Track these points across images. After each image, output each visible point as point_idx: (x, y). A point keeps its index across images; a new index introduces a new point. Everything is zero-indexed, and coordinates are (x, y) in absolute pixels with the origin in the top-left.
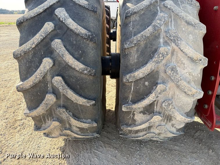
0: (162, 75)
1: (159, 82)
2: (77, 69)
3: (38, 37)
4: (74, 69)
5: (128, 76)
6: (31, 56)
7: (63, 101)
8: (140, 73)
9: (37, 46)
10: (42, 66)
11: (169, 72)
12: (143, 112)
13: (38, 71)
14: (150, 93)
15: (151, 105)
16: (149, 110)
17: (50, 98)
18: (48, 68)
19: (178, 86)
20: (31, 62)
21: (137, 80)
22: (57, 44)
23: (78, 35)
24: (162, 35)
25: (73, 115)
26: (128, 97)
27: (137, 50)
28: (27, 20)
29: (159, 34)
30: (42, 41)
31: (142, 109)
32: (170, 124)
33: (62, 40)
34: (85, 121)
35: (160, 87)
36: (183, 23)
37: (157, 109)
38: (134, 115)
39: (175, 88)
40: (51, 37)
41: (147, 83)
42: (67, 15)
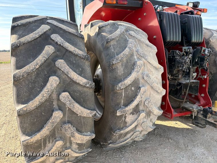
0: (141, 81)
1: (140, 86)
2: (81, 83)
3: (40, 59)
4: (79, 84)
5: (120, 85)
6: (33, 77)
7: (68, 117)
8: (128, 81)
9: (40, 66)
10: (48, 85)
11: (146, 78)
12: (132, 113)
13: (45, 90)
14: (136, 95)
15: (138, 106)
16: (136, 111)
17: (58, 115)
18: (55, 85)
19: (152, 88)
20: (34, 82)
21: (126, 87)
22: (61, 63)
23: (76, 55)
24: (135, 53)
25: (77, 129)
26: (120, 103)
27: (122, 65)
28: (24, 44)
29: (133, 53)
30: (45, 61)
31: (131, 111)
32: (149, 119)
33: (65, 60)
34: (85, 134)
35: (142, 89)
36: (144, 45)
37: (141, 108)
38: (125, 117)
39: (150, 89)
40: (53, 59)
41: (133, 88)
42: (62, 40)
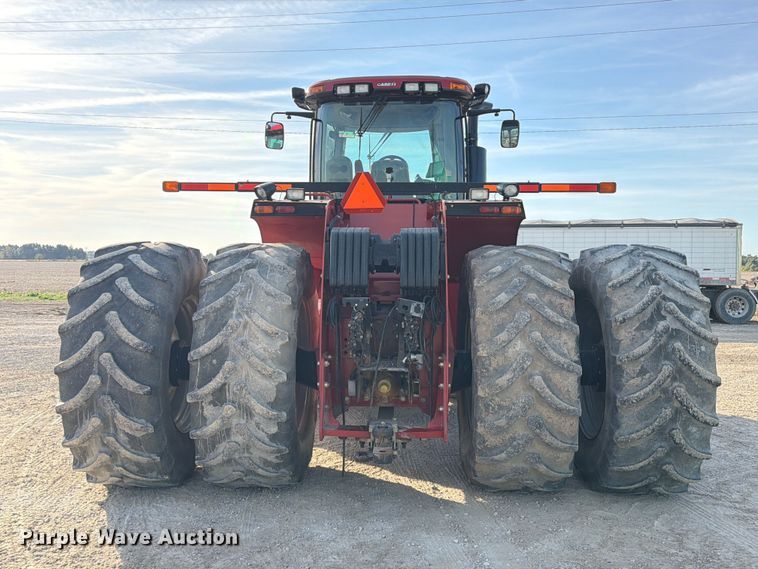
0: (232, 351)
1: (227, 358)
2: (131, 344)
3: (91, 309)
4: (128, 344)
5: (192, 353)
6: (79, 330)
7: (110, 387)
8: (205, 349)
9: (88, 318)
10: (90, 341)
12: (213, 403)
13: (85, 347)
14: (217, 372)
16: (219, 397)
17: (94, 380)
18: (97, 342)
19: (250, 364)
20: (79, 337)
21: (203, 358)
22: (113, 317)
23: (137, 306)
24: (237, 306)
25: (121, 408)
26: (193, 384)
27: (206, 324)
28: (81, 290)
29: (233, 307)
30: (95, 313)
31: (210, 398)
32: (254, 423)
33: (119, 313)
34: (136, 419)
35: (228, 364)
36: (263, 294)
37: (229, 396)
38: (202, 408)
39: (248, 367)
40: (106, 309)
41: (214, 361)
42: (128, 284)
